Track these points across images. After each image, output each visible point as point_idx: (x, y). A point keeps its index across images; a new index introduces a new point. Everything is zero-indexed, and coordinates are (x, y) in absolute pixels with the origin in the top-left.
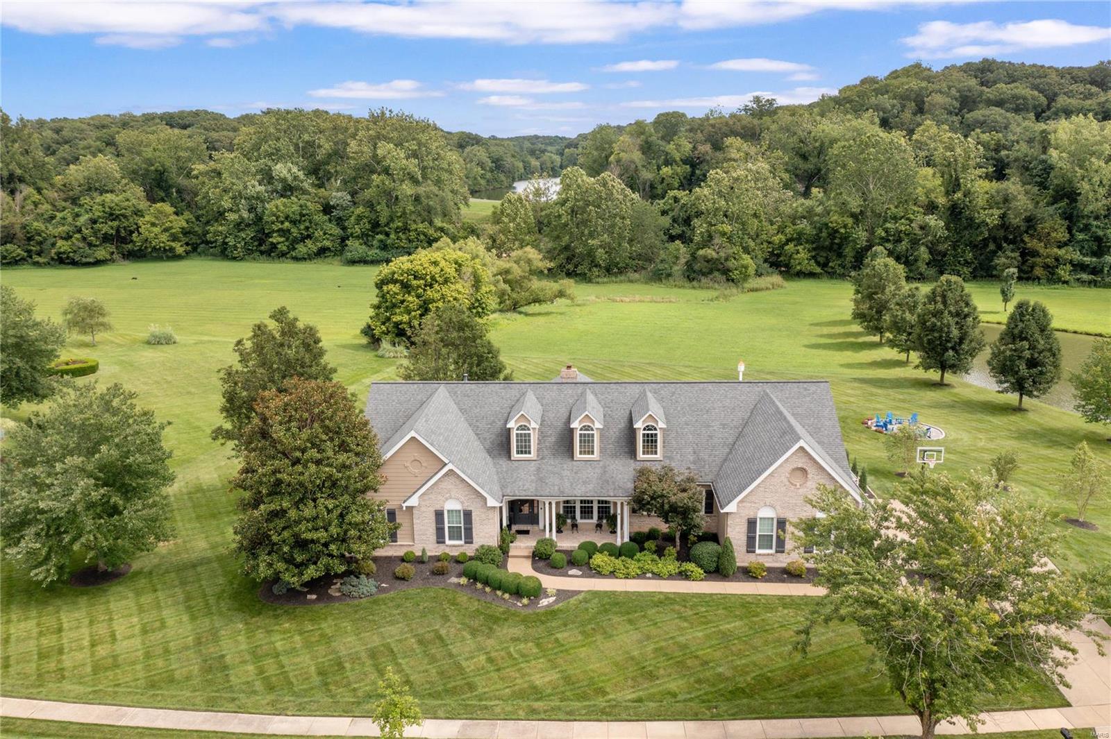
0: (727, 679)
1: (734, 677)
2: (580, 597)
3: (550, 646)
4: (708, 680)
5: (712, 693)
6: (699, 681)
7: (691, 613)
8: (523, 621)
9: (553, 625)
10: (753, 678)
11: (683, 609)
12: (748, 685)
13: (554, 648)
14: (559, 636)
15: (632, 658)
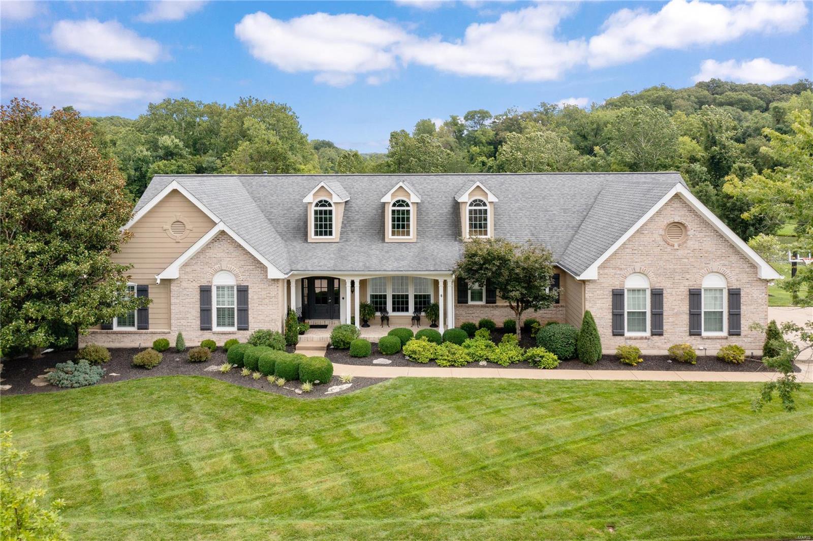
0: (622, 482)
1: (633, 479)
2: (387, 384)
3: (336, 440)
4: (592, 485)
5: (600, 503)
6: (577, 486)
7: (548, 399)
8: (299, 410)
9: (345, 413)
10: (666, 481)
11: (536, 395)
12: (659, 490)
13: (342, 443)
14: (352, 427)
15: (466, 455)
